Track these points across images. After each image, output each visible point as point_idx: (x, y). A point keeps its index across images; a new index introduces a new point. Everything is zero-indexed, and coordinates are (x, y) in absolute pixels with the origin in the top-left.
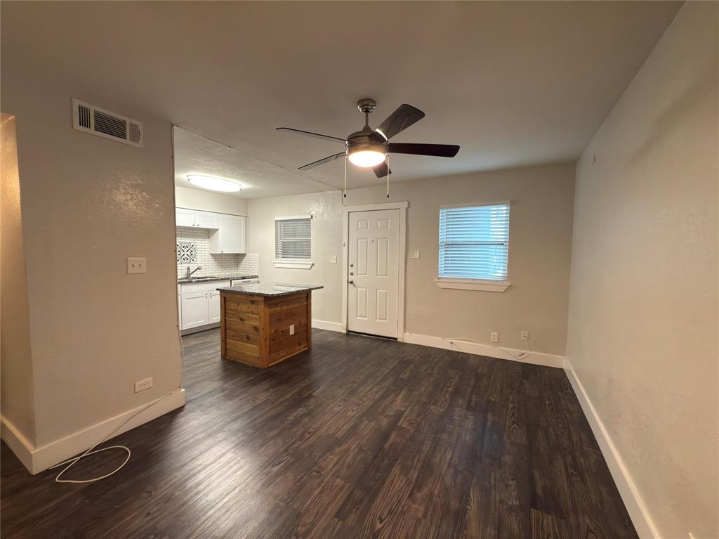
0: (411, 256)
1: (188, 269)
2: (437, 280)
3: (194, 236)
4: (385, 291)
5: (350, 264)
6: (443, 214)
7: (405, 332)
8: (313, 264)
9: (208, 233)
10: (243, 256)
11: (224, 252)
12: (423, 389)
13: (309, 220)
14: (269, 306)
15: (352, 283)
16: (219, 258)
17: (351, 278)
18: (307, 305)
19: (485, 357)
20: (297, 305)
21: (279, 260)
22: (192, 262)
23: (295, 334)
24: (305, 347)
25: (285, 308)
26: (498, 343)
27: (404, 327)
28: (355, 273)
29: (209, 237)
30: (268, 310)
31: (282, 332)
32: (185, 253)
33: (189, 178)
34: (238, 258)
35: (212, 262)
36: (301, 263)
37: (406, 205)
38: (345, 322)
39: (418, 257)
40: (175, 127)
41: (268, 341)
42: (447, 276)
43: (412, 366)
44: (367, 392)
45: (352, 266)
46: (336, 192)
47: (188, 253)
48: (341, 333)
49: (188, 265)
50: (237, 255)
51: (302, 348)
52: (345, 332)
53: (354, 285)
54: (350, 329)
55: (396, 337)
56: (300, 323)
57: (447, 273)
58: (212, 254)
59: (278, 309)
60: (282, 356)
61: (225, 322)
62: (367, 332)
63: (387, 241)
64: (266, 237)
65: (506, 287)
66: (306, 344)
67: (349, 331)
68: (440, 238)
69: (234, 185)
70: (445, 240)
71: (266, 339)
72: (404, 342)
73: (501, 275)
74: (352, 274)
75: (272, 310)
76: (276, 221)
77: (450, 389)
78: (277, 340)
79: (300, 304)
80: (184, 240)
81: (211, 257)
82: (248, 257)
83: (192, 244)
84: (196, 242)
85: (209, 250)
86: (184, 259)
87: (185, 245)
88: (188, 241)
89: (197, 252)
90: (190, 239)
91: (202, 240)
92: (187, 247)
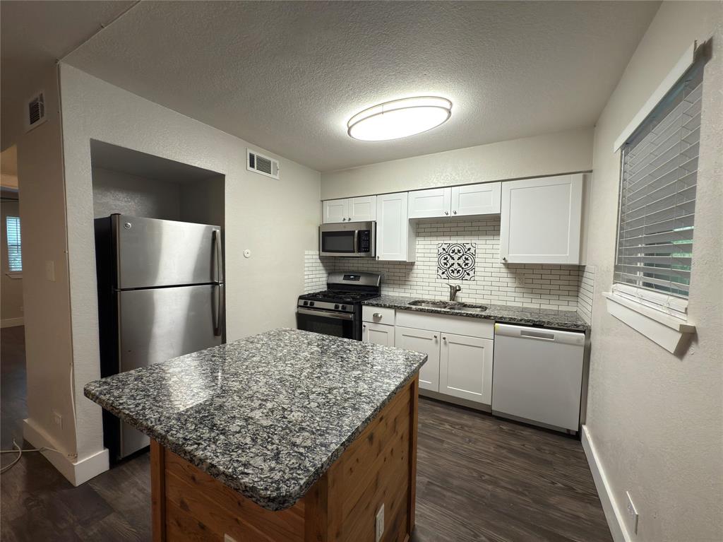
3: (472, 234)
16: (523, 274)
22: (466, 277)
32: (456, 262)
34: (579, 275)
35: (506, 280)
47: (461, 262)
58: (509, 266)
80: (453, 241)
81: (504, 270)
82: (586, 274)
83: (468, 246)
84: (477, 242)
85: (499, 256)
86: (453, 272)
87: (456, 249)
88: (461, 241)
89: (477, 260)
90: (466, 238)
91: (487, 238)
92: (459, 251)
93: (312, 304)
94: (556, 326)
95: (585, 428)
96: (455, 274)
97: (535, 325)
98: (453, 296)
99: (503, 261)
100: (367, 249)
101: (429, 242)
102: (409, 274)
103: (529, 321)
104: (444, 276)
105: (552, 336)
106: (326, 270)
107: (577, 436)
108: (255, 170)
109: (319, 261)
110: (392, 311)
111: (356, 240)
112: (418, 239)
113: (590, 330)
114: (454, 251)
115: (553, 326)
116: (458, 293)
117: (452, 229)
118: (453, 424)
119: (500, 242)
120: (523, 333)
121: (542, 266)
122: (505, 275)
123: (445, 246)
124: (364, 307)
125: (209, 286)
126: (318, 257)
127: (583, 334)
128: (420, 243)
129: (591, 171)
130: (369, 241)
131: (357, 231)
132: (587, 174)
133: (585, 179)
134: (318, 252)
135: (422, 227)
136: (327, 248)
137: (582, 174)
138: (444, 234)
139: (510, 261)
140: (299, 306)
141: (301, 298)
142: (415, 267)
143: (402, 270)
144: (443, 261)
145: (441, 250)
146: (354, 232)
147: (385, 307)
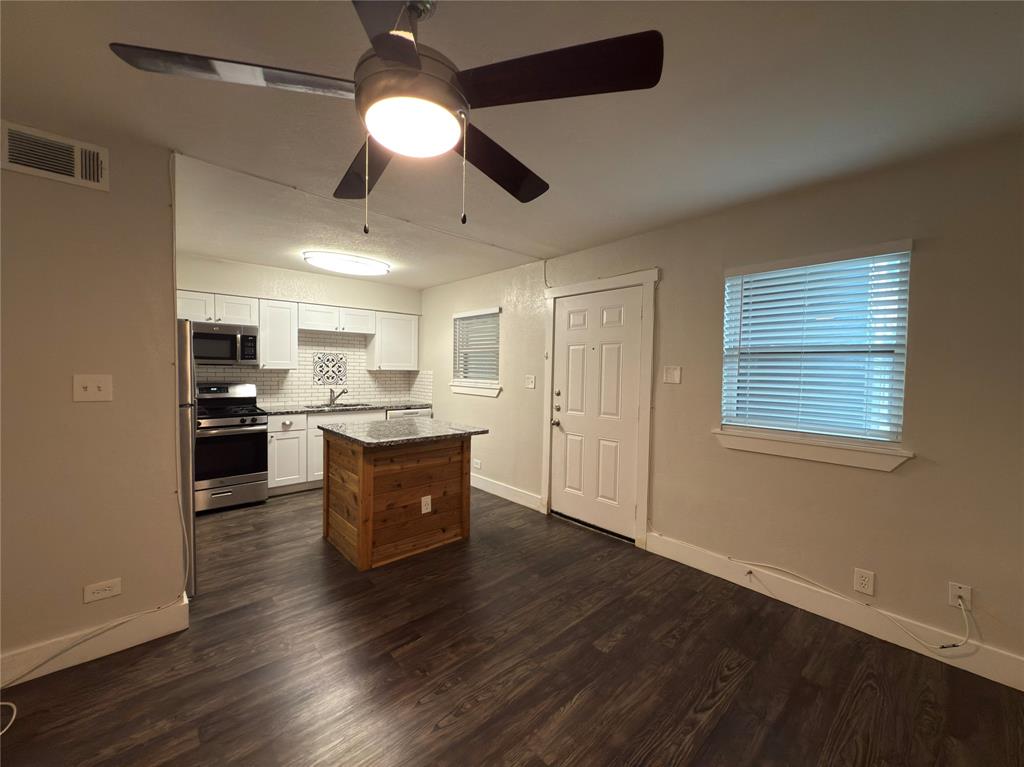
0: (663, 378)
1: (332, 391)
2: (718, 430)
3: (343, 345)
4: (614, 444)
5: (556, 390)
6: (732, 289)
7: (649, 529)
8: (501, 390)
9: (365, 340)
10: (416, 373)
11: (382, 369)
12: (629, 701)
13: (495, 315)
14: (376, 462)
15: (558, 424)
16: (379, 376)
17: (557, 416)
18: (462, 462)
19: (837, 624)
20: (438, 461)
21: (457, 382)
22: (340, 382)
23: (434, 511)
24: (456, 536)
25: (411, 465)
26: (874, 597)
27: (649, 519)
28: (563, 408)
29: (366, 346)
30: (371, 469)
31: (405, 507)
32: (331, 369)
33: (307, 255)
34: (409, 377)
35: (369, 382)
36: (486, 387)
37: (653, 275)
38: (545, 496)
39: (677, 380)
40: (177, 155)
41: (370, 524)
42: (740, 422)
43: (638, 618)
44: (498, 677)
45: (559, 394)
46: (536, 264)
47: (335, 369)
48: (538, 512)
49: (332, 387)
50: (409, 372)
51: (451, 537)
52: (544, 511)
53: (562, 430)
54: (555, 508)
55: (632, 537)
56: (445, 493)
57: (744, 416)
58: (370, 372)
59: (396, 467)
60: (406, 550)
61: (328, 482)
62: (582, 519)
63: (619, 348)
64: (443, 346)
65: (901, 460)
66: (458, 531)
67: (552, 511)
68: (726, 339)
69: (376, 264)
70: (737, 344)
71: (366, 521)
72: (648, 549)
73: (887, 428)
74: (558, 410)
75: (380, 469)
76: (455, 320)
77: (704, 718)
78: (391, 521)
79: (446, 460)
80: (328, 350)
81: (368, 375)
82: (421, 376)
83: (341, 356)
84: (348, 353)
85: (365, 365)
86: (328, 378)
87: (330, 358)
88: (334, 351)
89: (347, 367)
92: (333, 360)
96: (330, 380)
97: (407, 409)
98: (334, 399)
99: (369, 369)
100: (254, 356)
101: (303, 351)
102: (282, 382)
104: (320, 382)
111: (239, 345)
114: (328, 360)
115: (417, 407)
123: (320, 356)
124: (270, 418)
131: (239, 336)
133: (419, 320)
135: (308, 338)
137: (417, 317)
138: (318, 346)
142: (290, 375)
144: (319, 369)
145: (317, 359)
146: (235, 336)
147: (297, 413)
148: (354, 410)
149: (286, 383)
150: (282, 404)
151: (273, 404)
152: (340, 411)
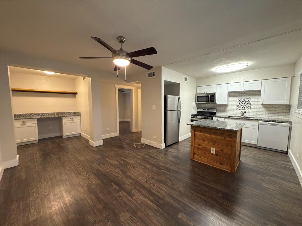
1: (242, 112)
14: (195, 130)
16: (268, 107)
20: (219, 137)
22: (248, 109)
23: (216, 154)
31: (205, 148)
32: (243, 104)
33: (216, 70)
35: (263, 109)
47: (245, 104)
58: (263, 105)
75: (197, 133)
79: (223, 138)
80: (243, 98)
81: (262, 107)
82: (292, 107)
83: (248, 100)
84: (252, 98)
85: (260, 102)
86: (242, 107)
88: (246, 98)
89: (251, 104)
90: (247, 97)
91: (256, 97)
92: (245, 101)
93: (196, 117)
94: (280, 122)
95: (289, 150)
96: (244, 108)
97: (273, 122)
98: (243, 115)
99: (262, 104)
100: (213, 101)
101: (234, 98)
103: (271, 120)
104: (239, 109)
105: (279, 124)
106: (197, 107)
107: (287, 153)
108: (184, 81)
109: (195, 105)
110: (223, 119)
111: (209, 98)
112: (230, 97)
113: (292, 123)
114: (243, 101)
115: (279, 122)
116: (245, 114)
117: (238, 94)
118: (244, 148)
119: (261, 98)
120: (268, 124)
121: (276, 105)
122: (262, 108)
123: (240, 100)
124: (213, 118)
125: (177, 111)
126: (195, 103)
127: (289, 124)
128: (230, 99)
129: (294, 77)
130: (214, 98)
132: (292, 78)
133: (292, 79)
134: (195, 102)
136: (198, 101)
137: (291, 78)
138: (239, 96)
139: (264, 104)
140: (191, 117)
141: (192, 115)
142: (228, 106)
143: (224, 107)
144: (239, 104)
145: (238, 101)
146: (209, 96)
147: (221, 117)
148: (249, 119)
149: (227, 109)
150: (226, 115)
151: (223, 115)
152: (244, 119)
